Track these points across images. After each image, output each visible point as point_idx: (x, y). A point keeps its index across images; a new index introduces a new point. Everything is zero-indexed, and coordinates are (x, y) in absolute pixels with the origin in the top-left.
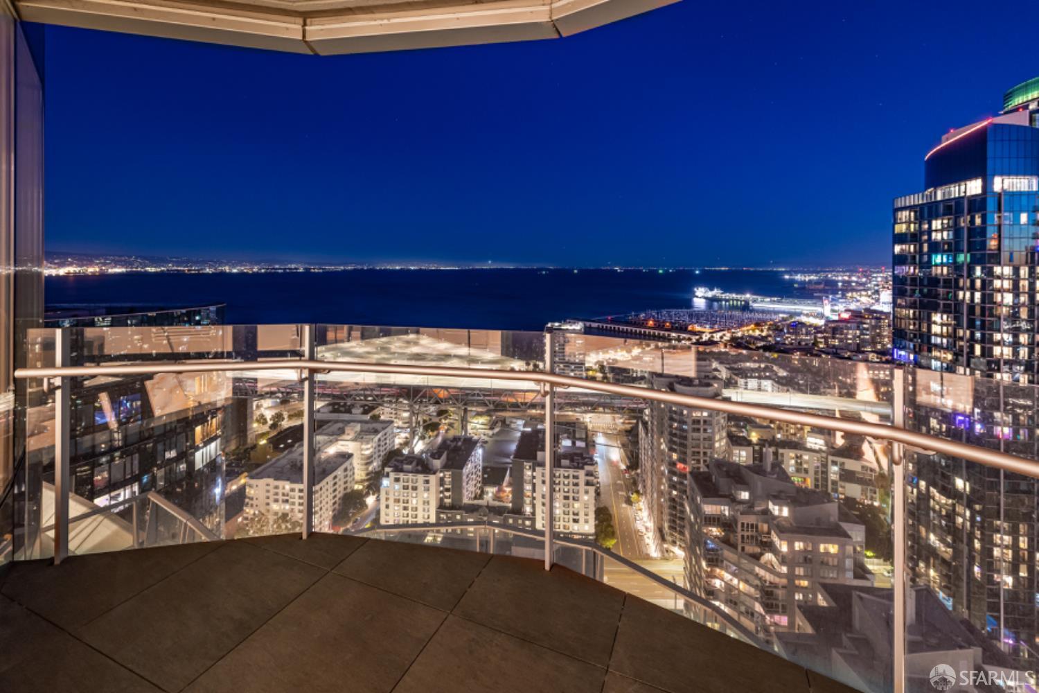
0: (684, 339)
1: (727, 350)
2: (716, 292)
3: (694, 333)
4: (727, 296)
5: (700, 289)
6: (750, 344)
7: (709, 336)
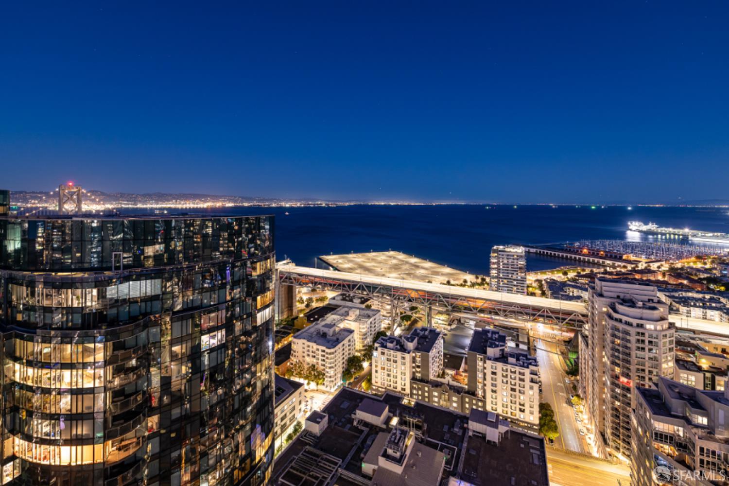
0: (619, 266)
1: (666, 279)
2: (652, 227)
3: (629, 262)
4: (663, 230)
5: (634, 223)
6: (692, 275)
7: (645, 265)
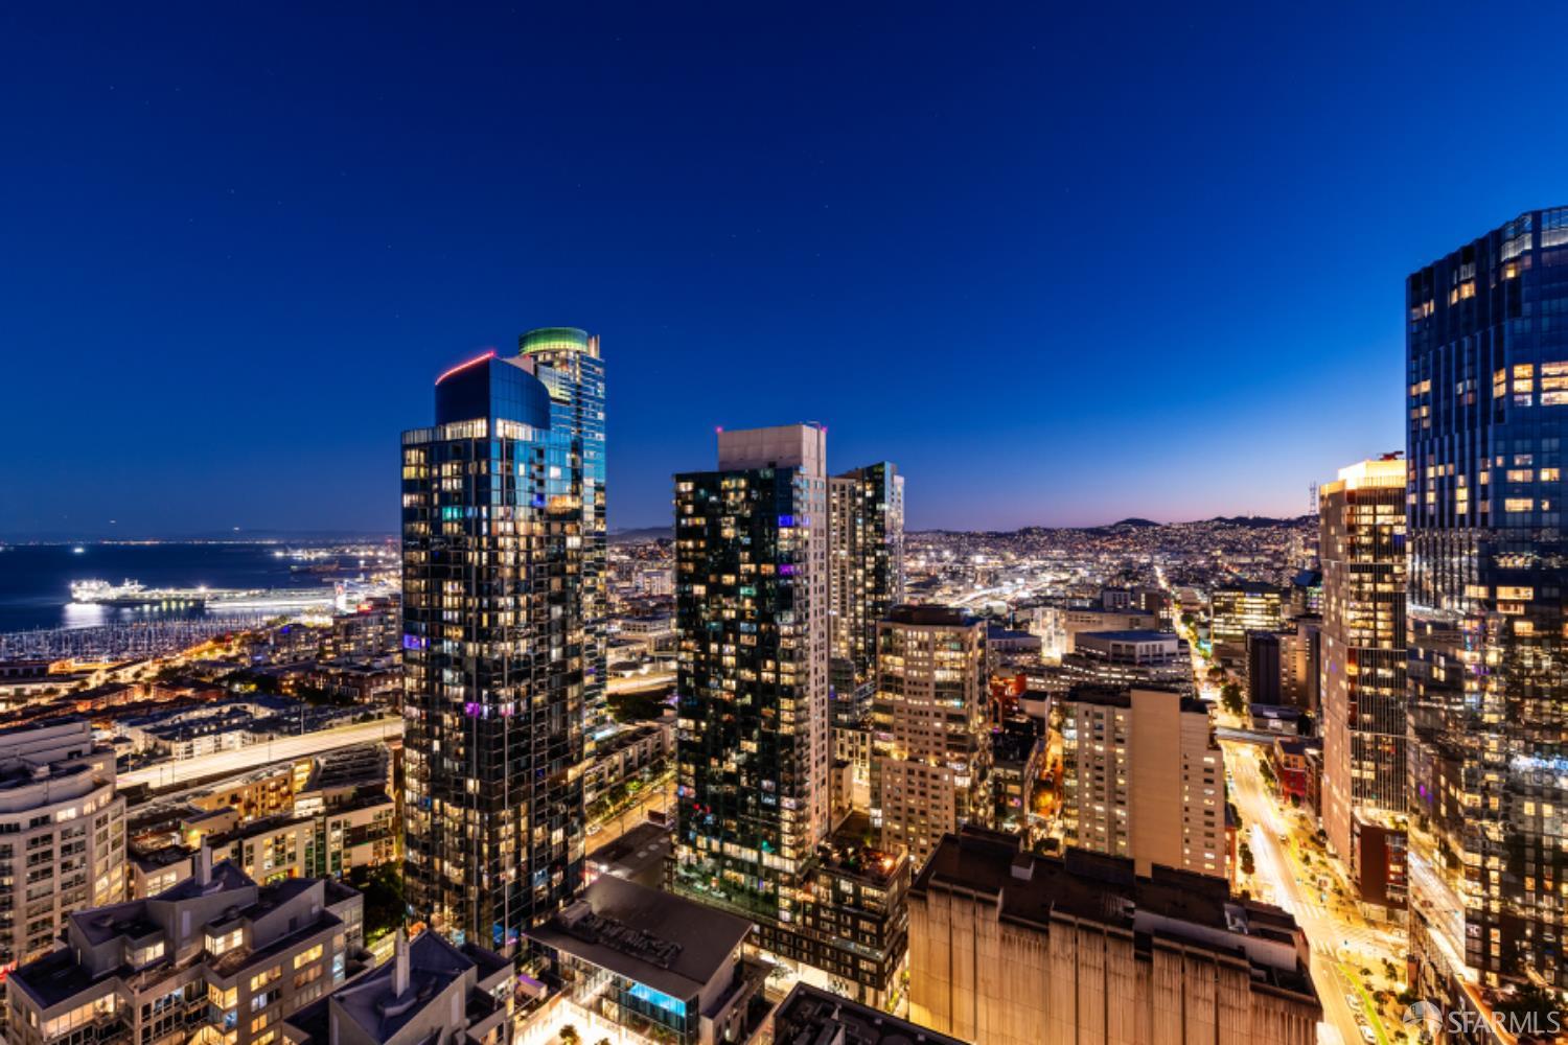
1: (151, 696)
2: (130, 589)
3: (65, 677)
4: (156, 593)
5: (85, 584)
6: (203, 675)
7: (104, 676)
